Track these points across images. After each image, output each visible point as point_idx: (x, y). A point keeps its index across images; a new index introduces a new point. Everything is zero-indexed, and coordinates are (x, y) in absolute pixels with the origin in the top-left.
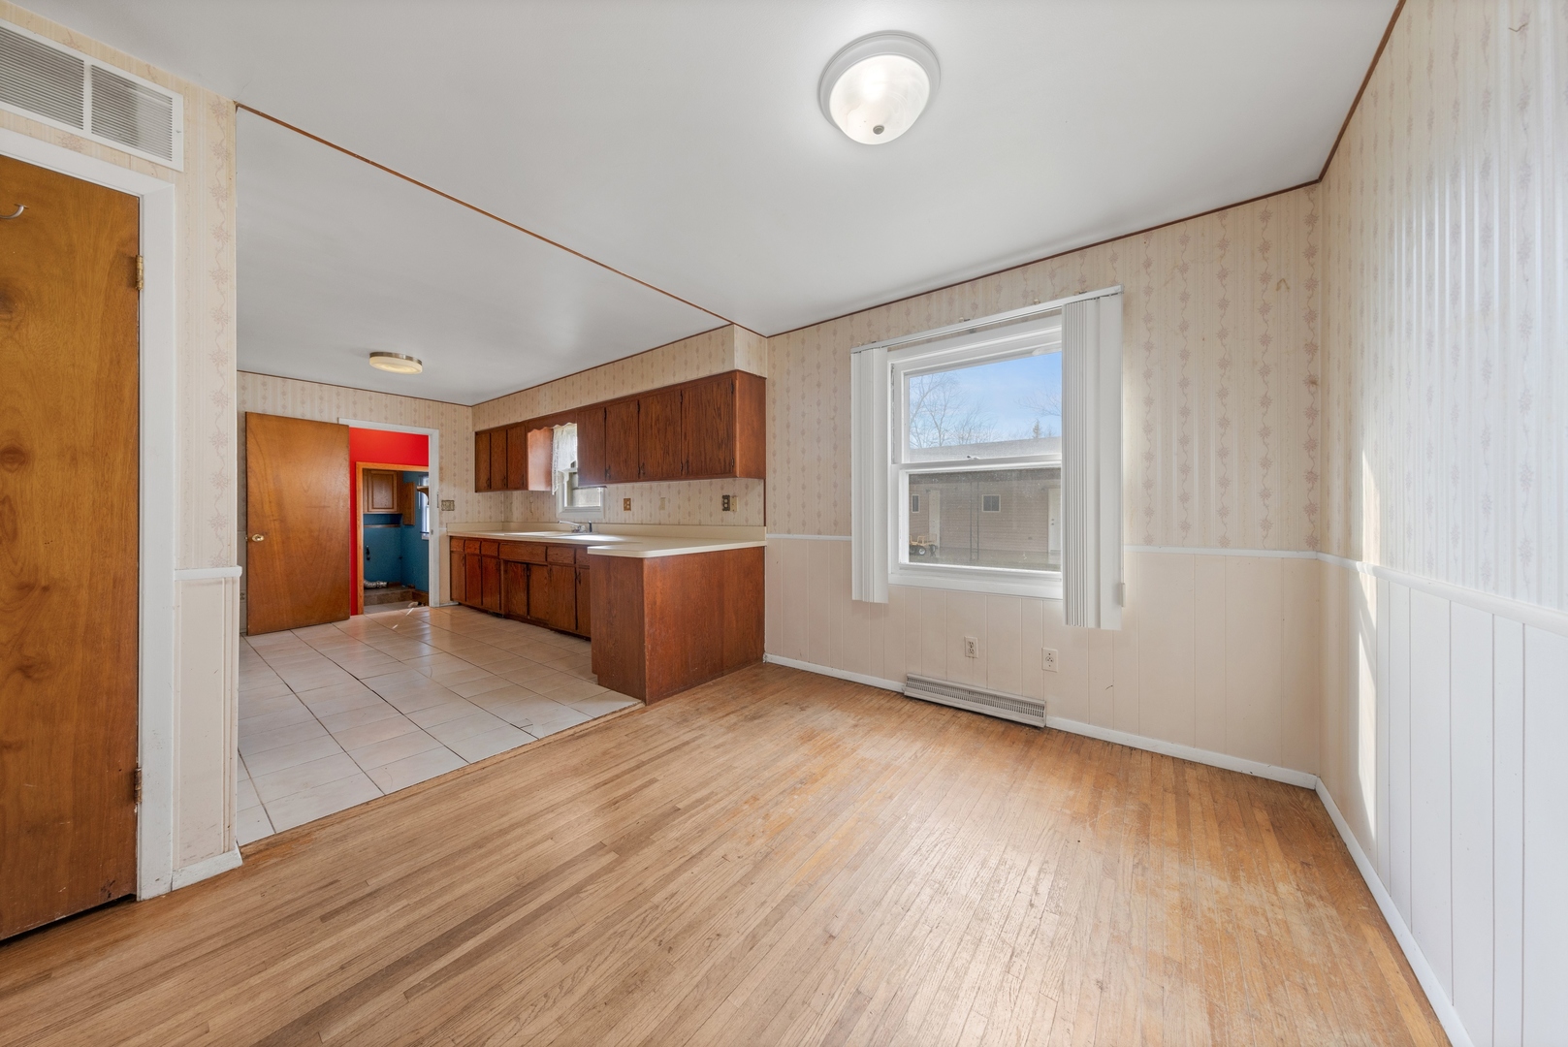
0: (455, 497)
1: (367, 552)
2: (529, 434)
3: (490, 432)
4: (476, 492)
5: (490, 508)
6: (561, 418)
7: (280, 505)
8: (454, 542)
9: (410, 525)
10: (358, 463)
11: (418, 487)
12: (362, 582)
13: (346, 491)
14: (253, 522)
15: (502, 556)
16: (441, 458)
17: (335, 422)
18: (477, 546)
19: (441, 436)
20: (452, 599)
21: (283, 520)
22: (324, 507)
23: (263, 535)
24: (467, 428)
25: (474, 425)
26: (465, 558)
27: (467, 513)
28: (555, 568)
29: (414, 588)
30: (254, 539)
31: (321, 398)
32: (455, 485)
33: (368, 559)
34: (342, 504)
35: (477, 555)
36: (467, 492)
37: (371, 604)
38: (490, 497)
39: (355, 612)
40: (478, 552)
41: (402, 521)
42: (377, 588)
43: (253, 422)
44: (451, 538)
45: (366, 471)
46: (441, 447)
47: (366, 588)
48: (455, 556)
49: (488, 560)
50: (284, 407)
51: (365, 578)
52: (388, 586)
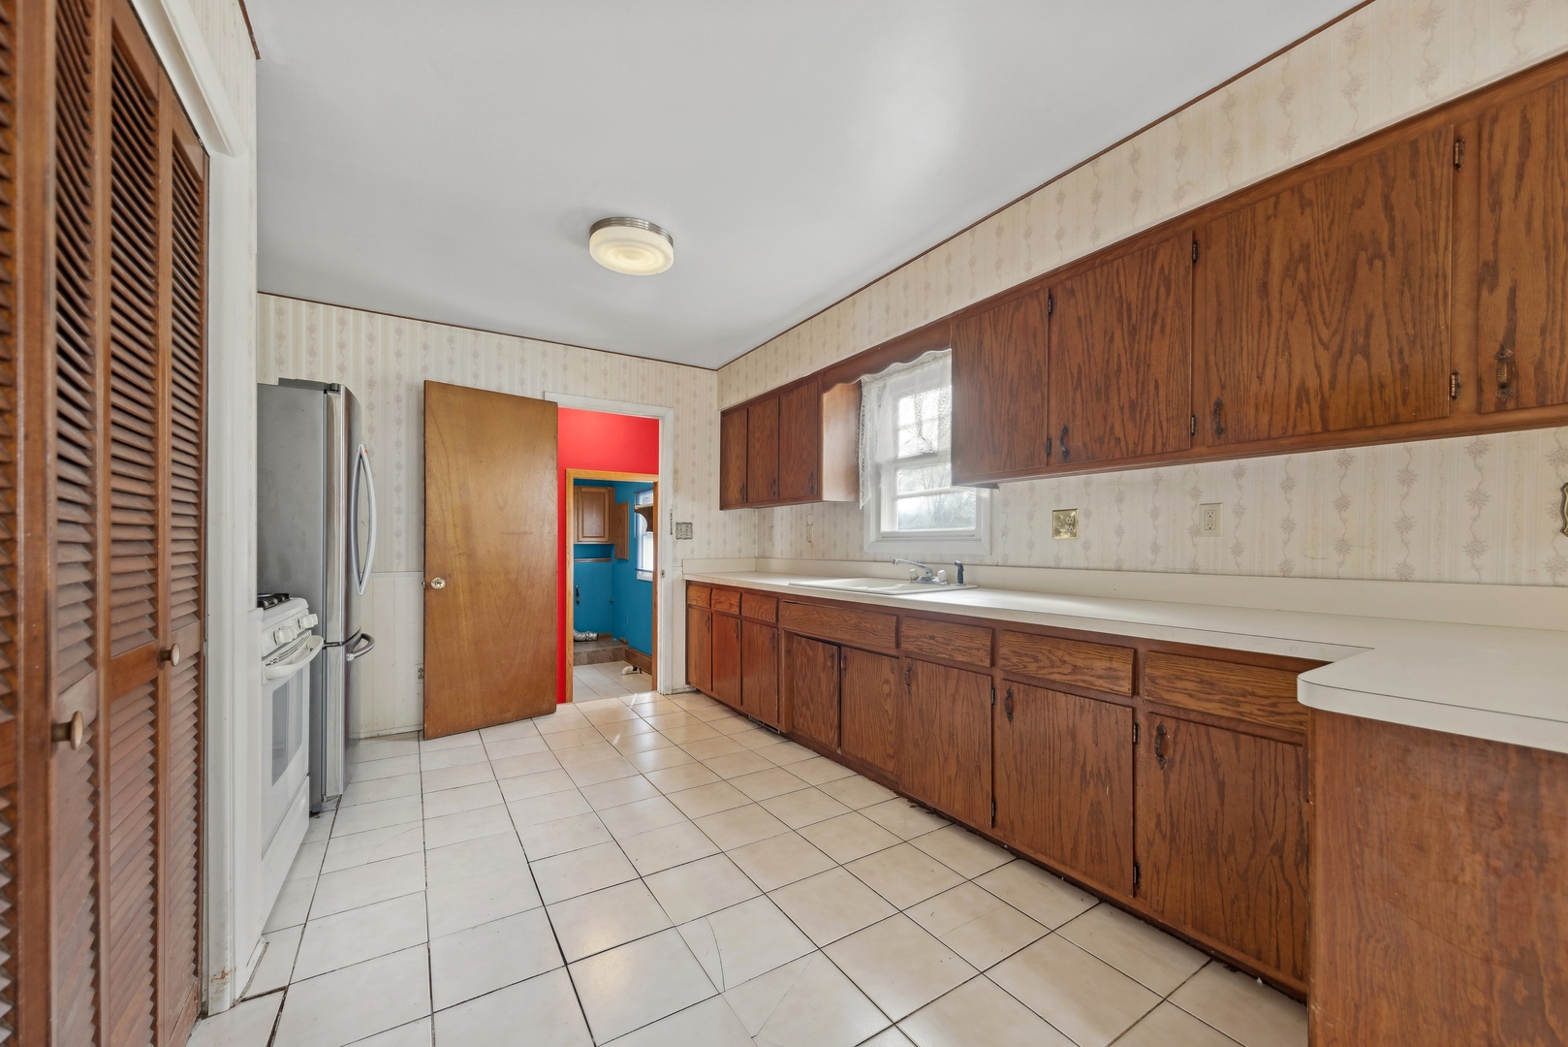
0: (693, 517)
1: (577, 594)
2: (826, 397)
3: (747, 408)
4: (721, 509)
5: (740, 535)
6: (905, 348)
7: (467, 530)
8: (692, 589)
9: (623, 560)
10: (568, 470)
11: (636, 507)
12: (571, 633)
13: (553, 508)
14: (434, 560)
15: (784, 625)
16: (676, 454)
17: (540, 397)
18: (735, 600)
19: (677, 419)
20: (688, 682)
21: (470, 555)
22: (525, 533)
23: (444, 578)
24: (711, 406)
25: (721, 398)
26: (711, 618)
27: (709, 543)
28: (919, 667)
29: (626, 643)
30: (433, 585)
31: (523, 361)
32: (693, 499)
33: (578, 603)
34: (547, 529)
35: (733, 616)
36: (709, 509)
37: (581, 664)
38: (740, 518)
39: (563, 698)
40: (735, 610)
41: (613, 554)
42: (586, 641)
43: (434, 395)
44: (689, 583)
45: (578, 483)
46: (676, 437)
47: (575, 641)
48: (695, 614)
49: (756, 628)
50: (476, 376)
51: (577, 628)
52: (598, 638)
